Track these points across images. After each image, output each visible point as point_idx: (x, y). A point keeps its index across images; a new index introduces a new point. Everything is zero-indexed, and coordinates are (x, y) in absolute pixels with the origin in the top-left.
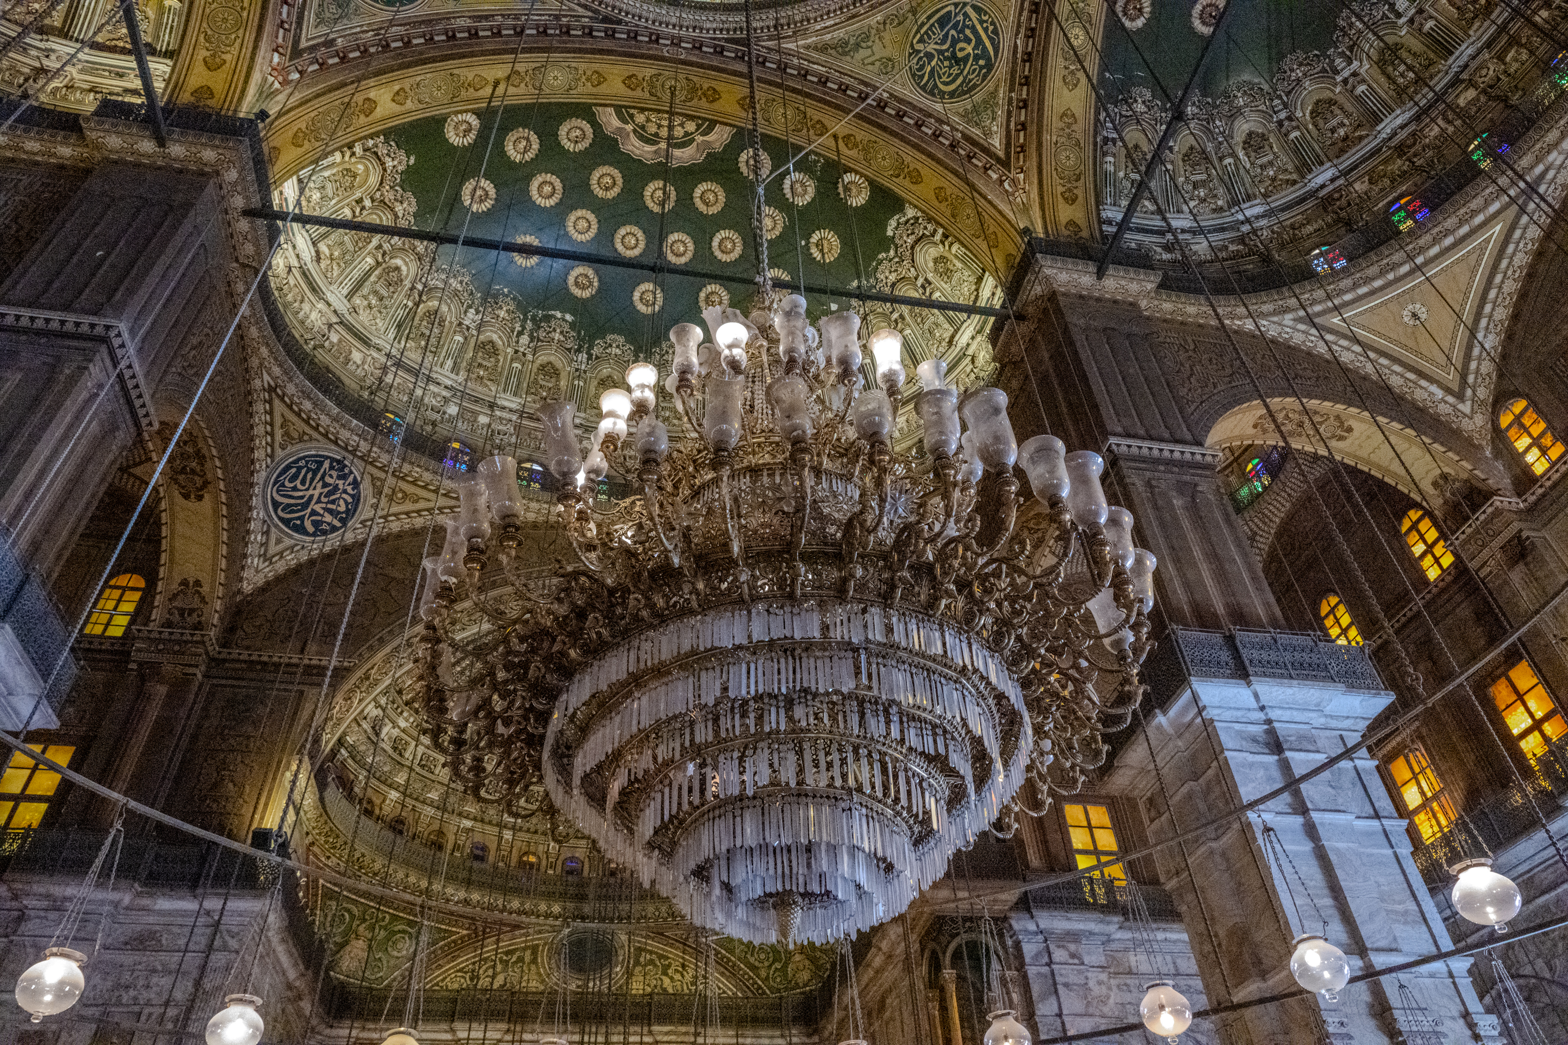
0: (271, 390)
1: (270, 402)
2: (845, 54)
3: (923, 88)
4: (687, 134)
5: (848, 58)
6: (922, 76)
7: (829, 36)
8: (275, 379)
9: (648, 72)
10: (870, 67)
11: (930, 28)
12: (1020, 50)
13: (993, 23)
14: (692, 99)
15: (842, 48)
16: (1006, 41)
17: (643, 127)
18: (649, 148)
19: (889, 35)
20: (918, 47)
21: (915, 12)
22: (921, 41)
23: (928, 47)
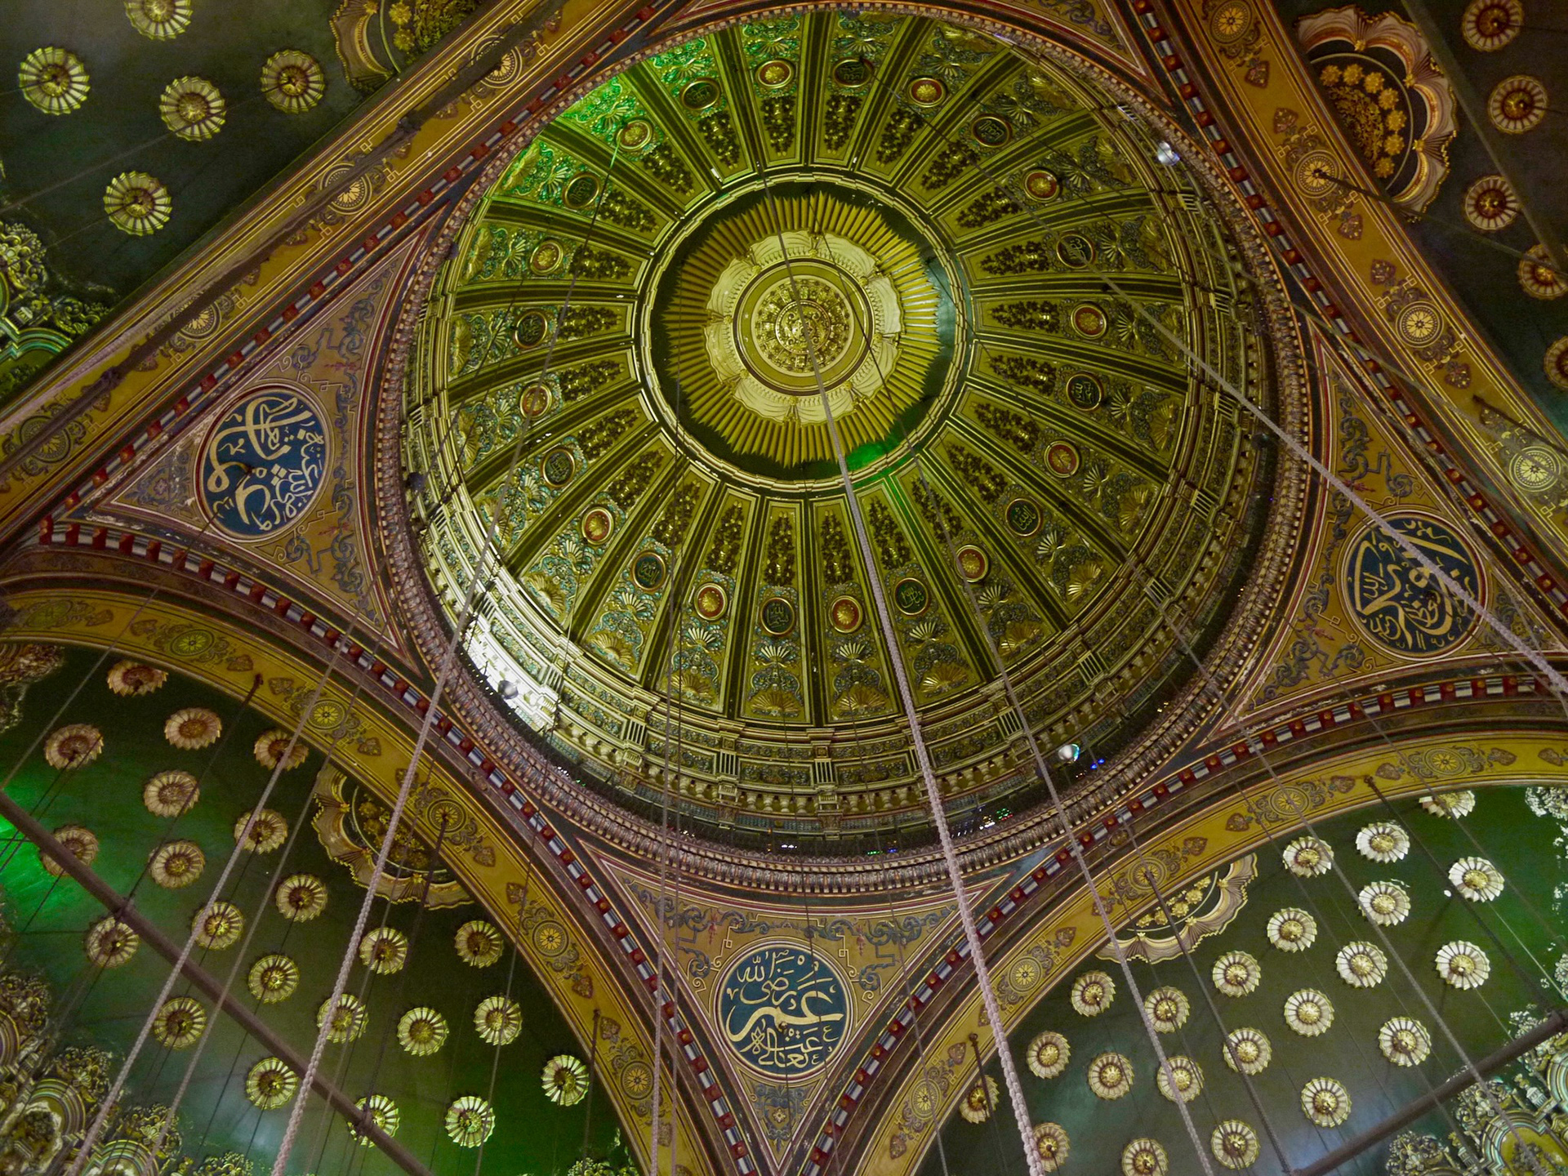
2: (1295, 681)
3: (1416, 649)
4: (1205, 891)
5: (1303, 682)
6: (1403, 639)
7: (1262, 678)
9: (1111, 883)
10: (1336, 672)
11: (1362, 582)
12: (1484, 527)
13: (1426, 525)
14: (1178, 867)
15: (1289, 677)
16: (1460, 529)
17: (1153, 925)
18: (1179, 938)
19: (1325, 623)
20: (1368, 611)
21: (1330, 579)
22: (1365, 602)
23: (1379, 603)
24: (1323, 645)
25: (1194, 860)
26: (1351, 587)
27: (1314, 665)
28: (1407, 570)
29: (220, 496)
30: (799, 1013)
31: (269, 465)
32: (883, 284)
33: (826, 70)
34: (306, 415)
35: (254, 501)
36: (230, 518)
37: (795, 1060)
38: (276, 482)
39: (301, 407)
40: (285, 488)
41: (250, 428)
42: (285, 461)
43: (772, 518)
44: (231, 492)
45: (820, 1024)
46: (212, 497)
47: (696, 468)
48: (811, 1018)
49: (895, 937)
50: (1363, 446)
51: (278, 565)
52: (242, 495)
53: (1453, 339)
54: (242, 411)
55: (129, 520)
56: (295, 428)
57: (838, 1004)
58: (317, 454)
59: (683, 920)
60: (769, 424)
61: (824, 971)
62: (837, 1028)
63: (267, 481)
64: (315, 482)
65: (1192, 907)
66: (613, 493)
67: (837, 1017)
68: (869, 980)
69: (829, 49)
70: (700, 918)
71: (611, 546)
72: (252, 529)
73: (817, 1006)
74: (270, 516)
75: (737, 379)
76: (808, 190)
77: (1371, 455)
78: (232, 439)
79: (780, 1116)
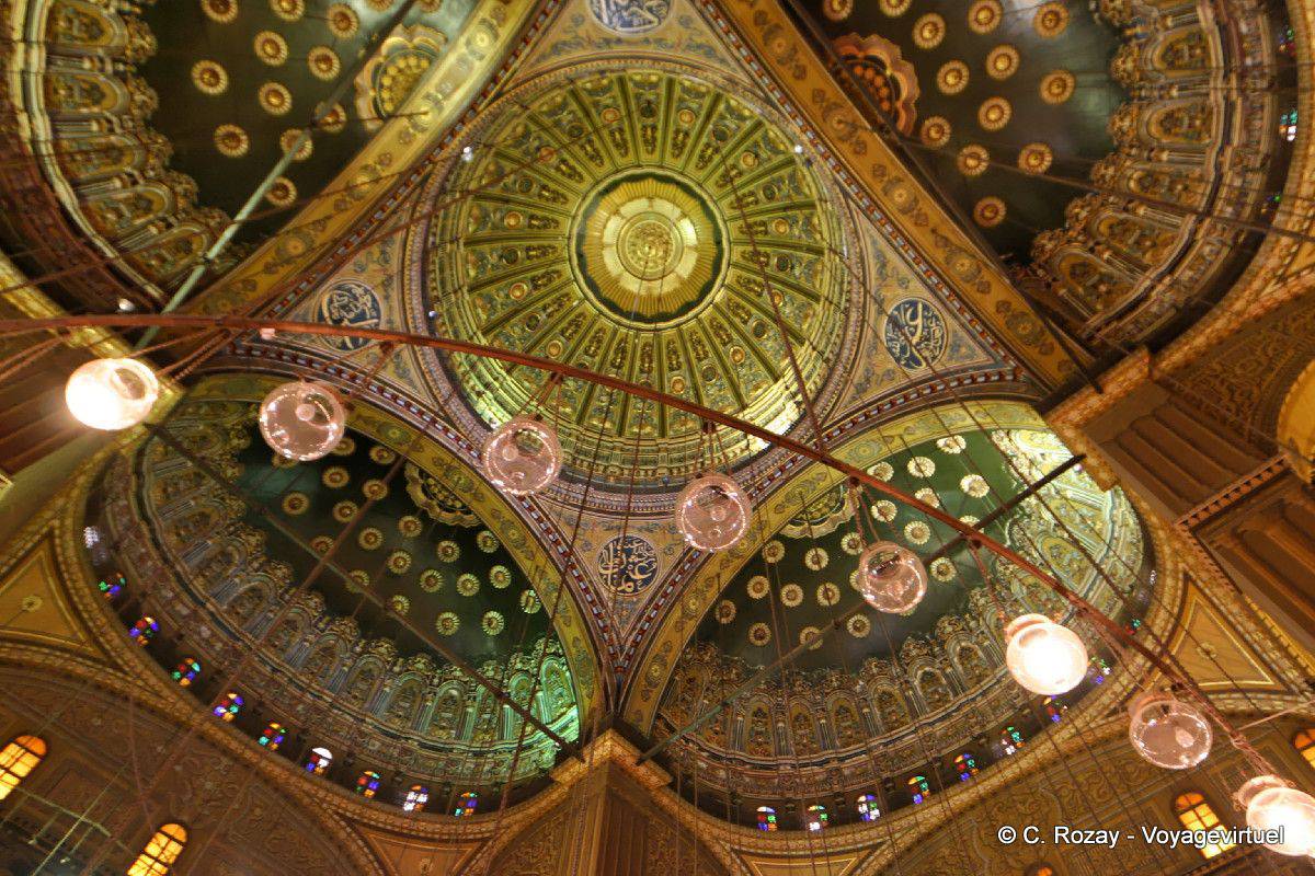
0: (1282, 279)
1: (1298, 274)
2: (711, 48)
4: (866, 67)
5: (710, 44)
7: (716, 66)
8: (1266, 282)
9: (845, 147)
11: (640, 26)
17: (889, 98)
18: (900, 77)
19: (671, 38)
20: (656, 20)
21: (647, 41)
22: (650, 22)
23: (649, 16)
24: (685, 37)
25: (829, 94)
26: (645, 31)
27: (699, 40)
28: (622, 8)
29: (636, 586)
30: (916, 327)
31: (628, 563)
32: (623, 210)
33: (512, 268)
34: (611, 546)
35: (642, 571)
36: (646, 582)
37: (938, 334)
38: (637, 560)
39: (607, 548)
40: (640, 556)
41: (609, 572)
42: (628, 556)
43: (742, 261)
44: (635, 581)
45: (924, 317)
46: (635, 590)
47: (718, 299)
48: (919, 321)
49: (884, 265)
50: (564, 43)
51: (672, 560)
52: (638, 576)
53: (483, 21)
54: (602, 575)
55: (634, 629)
56: (616, 551)
57: (914, 304)
58: (628, 540)
59: (868, 380)
60: (698, 260)
61: (898, 309)
62: (926, 308)
63: (634, 564)
64: (642, 541)
65: (878, 73)
66: (725, 344)
67: (920, 306)
68: (903, 283)
69: (501, 272)
70: (867, 370)
71: (748, 349)
72: (654, 572)
73: (914, 316)
74: (650, 564)
75: (679, 277)
76: (580, 256)
77: (567, 37)
78: (612, 579)
79: (963, 350)
